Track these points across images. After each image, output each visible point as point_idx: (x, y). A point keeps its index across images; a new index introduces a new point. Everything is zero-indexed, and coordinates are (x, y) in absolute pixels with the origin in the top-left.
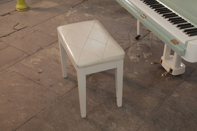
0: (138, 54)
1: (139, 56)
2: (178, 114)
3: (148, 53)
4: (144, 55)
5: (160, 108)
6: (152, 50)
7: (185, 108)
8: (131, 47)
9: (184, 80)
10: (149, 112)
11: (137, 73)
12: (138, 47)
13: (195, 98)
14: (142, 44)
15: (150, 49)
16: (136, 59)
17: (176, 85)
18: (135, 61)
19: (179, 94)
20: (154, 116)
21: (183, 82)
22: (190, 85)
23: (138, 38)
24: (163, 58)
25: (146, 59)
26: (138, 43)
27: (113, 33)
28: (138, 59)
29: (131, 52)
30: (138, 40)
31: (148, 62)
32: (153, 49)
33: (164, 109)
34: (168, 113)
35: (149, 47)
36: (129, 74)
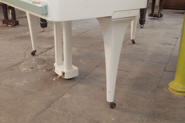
0: (31, 66)
1: (32, 68)
2: (67, 113)
3: (43, 64)
4: (38, 67)
5: (46, 110)
6: (47, 62)
7: (76, 106)
8: (25, 62)
9: (77, 83)
10: (31, 116)
11: (26, 82)
12: (33, 61)
13: (87, 96)
14: (38, 59)
15: (45, 62)
16: (28, 70)
17: (69, 88)
18: (26, 72)
19: (70, 95)
20: (38, 120)
21: (76, 84)
22: (83, 86)
23: (33, 54)
24: (55, 64)
25: (39, 69)
26: (34, 58)
27: (8, 52)
28: (30, 70)
29: (25, 65)
30: (34, 56)
31: (41, 71)
32: (49, 62)
33: (51, 111)
34: (55, 114)
35: (45, 60)
36: (16, 83)
